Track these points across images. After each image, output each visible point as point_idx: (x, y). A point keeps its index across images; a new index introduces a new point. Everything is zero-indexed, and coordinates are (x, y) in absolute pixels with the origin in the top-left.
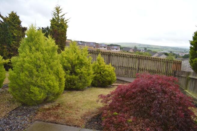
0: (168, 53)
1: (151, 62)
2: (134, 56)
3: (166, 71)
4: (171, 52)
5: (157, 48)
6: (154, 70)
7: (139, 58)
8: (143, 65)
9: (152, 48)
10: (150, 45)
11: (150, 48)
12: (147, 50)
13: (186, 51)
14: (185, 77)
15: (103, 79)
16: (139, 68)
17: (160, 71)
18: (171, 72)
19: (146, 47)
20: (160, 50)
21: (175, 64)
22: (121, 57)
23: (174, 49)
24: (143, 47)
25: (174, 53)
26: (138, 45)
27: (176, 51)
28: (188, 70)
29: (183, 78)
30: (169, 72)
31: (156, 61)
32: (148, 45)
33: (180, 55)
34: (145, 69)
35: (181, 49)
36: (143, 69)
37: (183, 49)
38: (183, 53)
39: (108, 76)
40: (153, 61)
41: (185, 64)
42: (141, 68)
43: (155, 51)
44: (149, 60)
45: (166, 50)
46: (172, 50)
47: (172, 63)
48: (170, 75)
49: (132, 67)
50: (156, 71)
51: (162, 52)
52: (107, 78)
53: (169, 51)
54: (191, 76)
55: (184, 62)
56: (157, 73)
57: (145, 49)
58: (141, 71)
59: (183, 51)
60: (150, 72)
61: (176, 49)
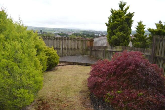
0: (60, 33)
1: (72, 41)
2: (58, 37)
3: (84, 48)
4: (62, 32)
5: (51, 30)
6: (74, 48)
7: (62, 39)
8: (66, 45)
9: (46, 30)
10: (44, 28)
11: (45, 30)
12: (43, 32)
13: (72, 31)
14: (103, 51)
15: (51, 62)
16: (63, 48)
17: (79, 48)
18: (86, 48)
19: (41, 29)
20: (52, 31)
21: (89, 41)
22: (47, 39)
23: (63, 30)
24: (39, 29)
25: (64, 33)
26: (34, 29)
27: (65, 31)
28: (101, 45)
29: (100, 51)
30: (85, 49)
31: (75, 41)
32: (43, 28)
33: (68, 34)
34: (67, 48)
35: (69, 30)
36: (66, 48)
37: (70, 30)
38: (70, 32)
39: (55, 59)
40: (73, 40)
41: (97, 41)
42: (64, 48)
43: (49, 32)
44: (70, 40)
45: (57, 31)
46: (62, 31)
47: (87, 41)
48: (86, 50)
49: (56, 48)
50: (76, 48)
51: (55, 33)
52: (54, 61)
53: (60, 32)
54: (108, 50)
55: (96, 40)
56: (77, 50)
57: (41, 31)
58: (64, 50)
59: (70, 31)
60: (72, 50)
61: (65, 30)
